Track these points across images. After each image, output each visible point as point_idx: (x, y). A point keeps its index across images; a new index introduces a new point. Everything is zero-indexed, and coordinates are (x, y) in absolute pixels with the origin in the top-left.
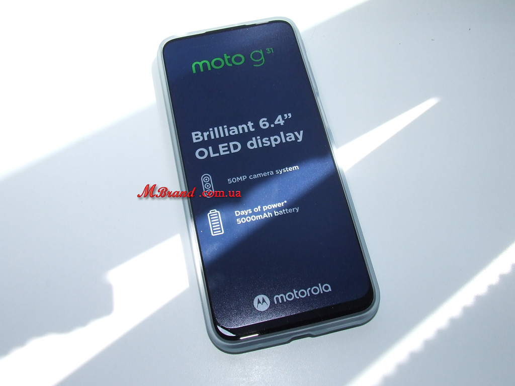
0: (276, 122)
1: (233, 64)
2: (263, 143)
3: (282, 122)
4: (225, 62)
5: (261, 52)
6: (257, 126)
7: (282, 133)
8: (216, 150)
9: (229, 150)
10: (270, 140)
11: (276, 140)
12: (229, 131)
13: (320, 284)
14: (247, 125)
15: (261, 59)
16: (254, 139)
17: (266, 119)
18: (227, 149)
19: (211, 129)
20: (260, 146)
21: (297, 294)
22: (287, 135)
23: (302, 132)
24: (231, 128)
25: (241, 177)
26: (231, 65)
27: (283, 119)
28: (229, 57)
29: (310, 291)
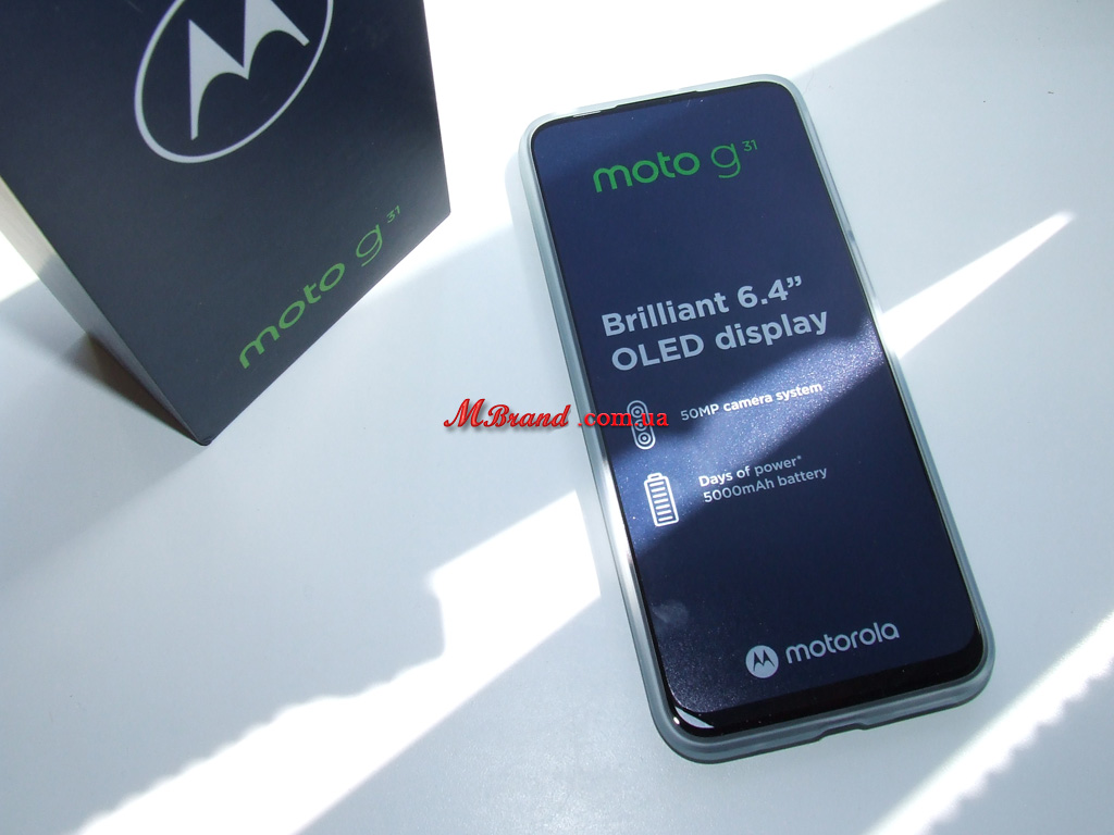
0: (772, 295)
1: (677, 174)
2: (747, 338)
3: (783, 295)
4: (660, 169)
5: (732, 149)
6: (732, 301)
7: (784, 317)
8: (654, 352)
9: (680, 351)
10: (760, 331)
11: (772, 331)
12: (677, 311)
13: (875, 625)
14: (713, 301)
15: (733, 164)
16: (728, 328)
17: (750, 288)
18: (674, 349)
19: (640, 309)
20: (743, 343)
21: (832, 643)
22: (795, 320)
23: (824, 315)
24: (680, 307)
25: (707, 407)
26: (673, 175)
27: (785, 288)
28: (668, 159)
29: (857, 638)
